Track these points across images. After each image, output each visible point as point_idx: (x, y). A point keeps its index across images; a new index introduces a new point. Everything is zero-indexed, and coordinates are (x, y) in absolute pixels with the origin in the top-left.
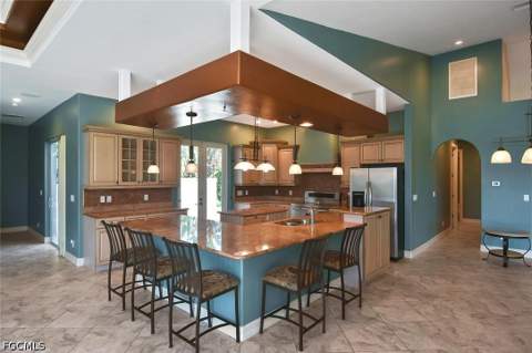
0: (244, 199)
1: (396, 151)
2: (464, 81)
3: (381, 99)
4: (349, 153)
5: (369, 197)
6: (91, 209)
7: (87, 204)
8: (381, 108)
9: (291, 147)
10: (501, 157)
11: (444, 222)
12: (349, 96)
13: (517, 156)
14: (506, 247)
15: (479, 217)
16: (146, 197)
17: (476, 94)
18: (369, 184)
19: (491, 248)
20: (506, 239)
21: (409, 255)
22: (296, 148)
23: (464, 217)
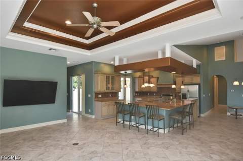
0: (137, 96)
1: (197, 79)
2: (220, 54)
3: (195, 63)
4: (179, 80)
5: (188, 95)
6: (96, 99)
7: (96, 98)
8: (195, 66)
9: (155, 78)
10: (236, 83)
11: (212, 105)
12: (183, 62)
13: (240, 83)
14: (236, 112)
15: (226, 104)
16: (110, 95)
17: (225, 59)
18: (188, 91)
19: (231, 113)
20: (236, 109)
21: (202, 115)
22: (158, 78)
23: (219, 104)
